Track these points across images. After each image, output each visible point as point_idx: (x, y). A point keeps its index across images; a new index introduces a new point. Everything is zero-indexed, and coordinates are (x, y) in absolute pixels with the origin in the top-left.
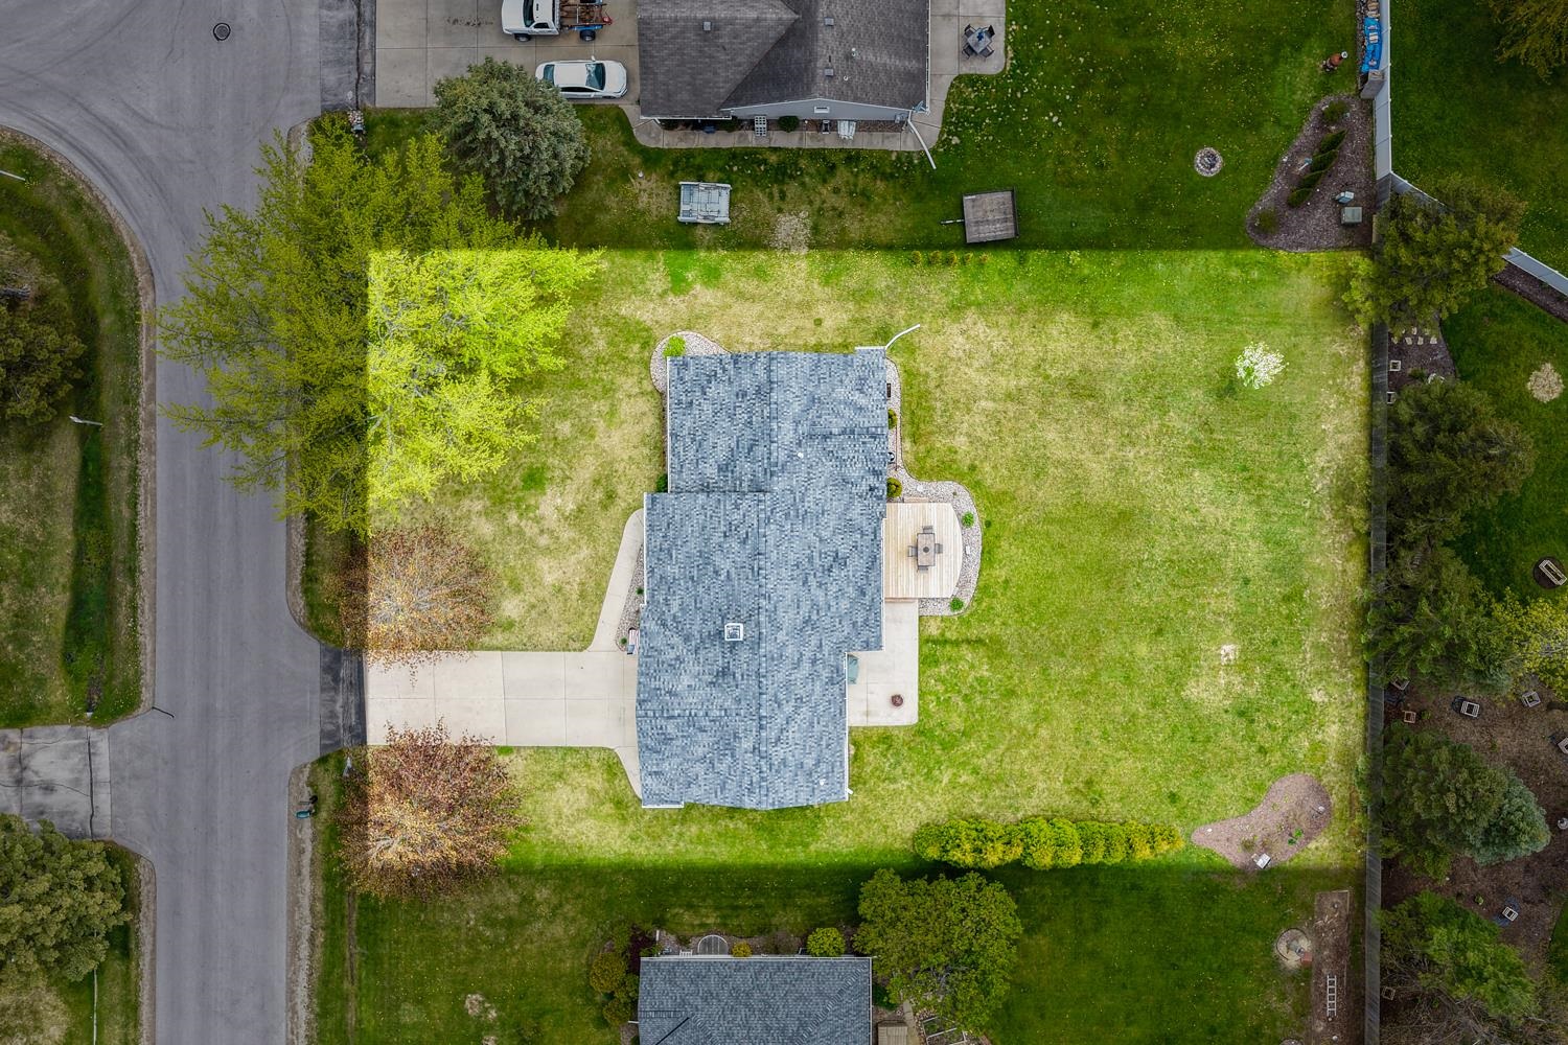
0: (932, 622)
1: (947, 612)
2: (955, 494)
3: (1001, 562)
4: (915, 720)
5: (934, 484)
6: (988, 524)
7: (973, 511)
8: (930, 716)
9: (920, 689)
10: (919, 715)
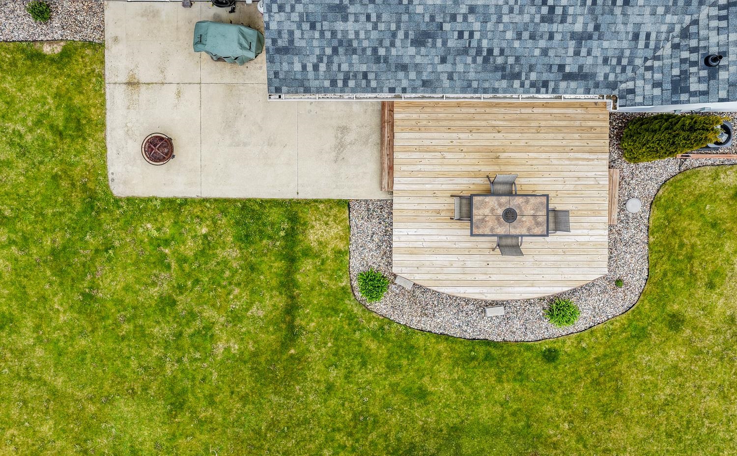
0: (336, 230)
1: (356, 264)
2: (619, 282)
3: (467, 382)
4: (119, 190)
5: (642, 236)
6: (550, 356)
7: (580, 324)
8: (128, 223)
9: (185, 202)
10: (130, 200)
